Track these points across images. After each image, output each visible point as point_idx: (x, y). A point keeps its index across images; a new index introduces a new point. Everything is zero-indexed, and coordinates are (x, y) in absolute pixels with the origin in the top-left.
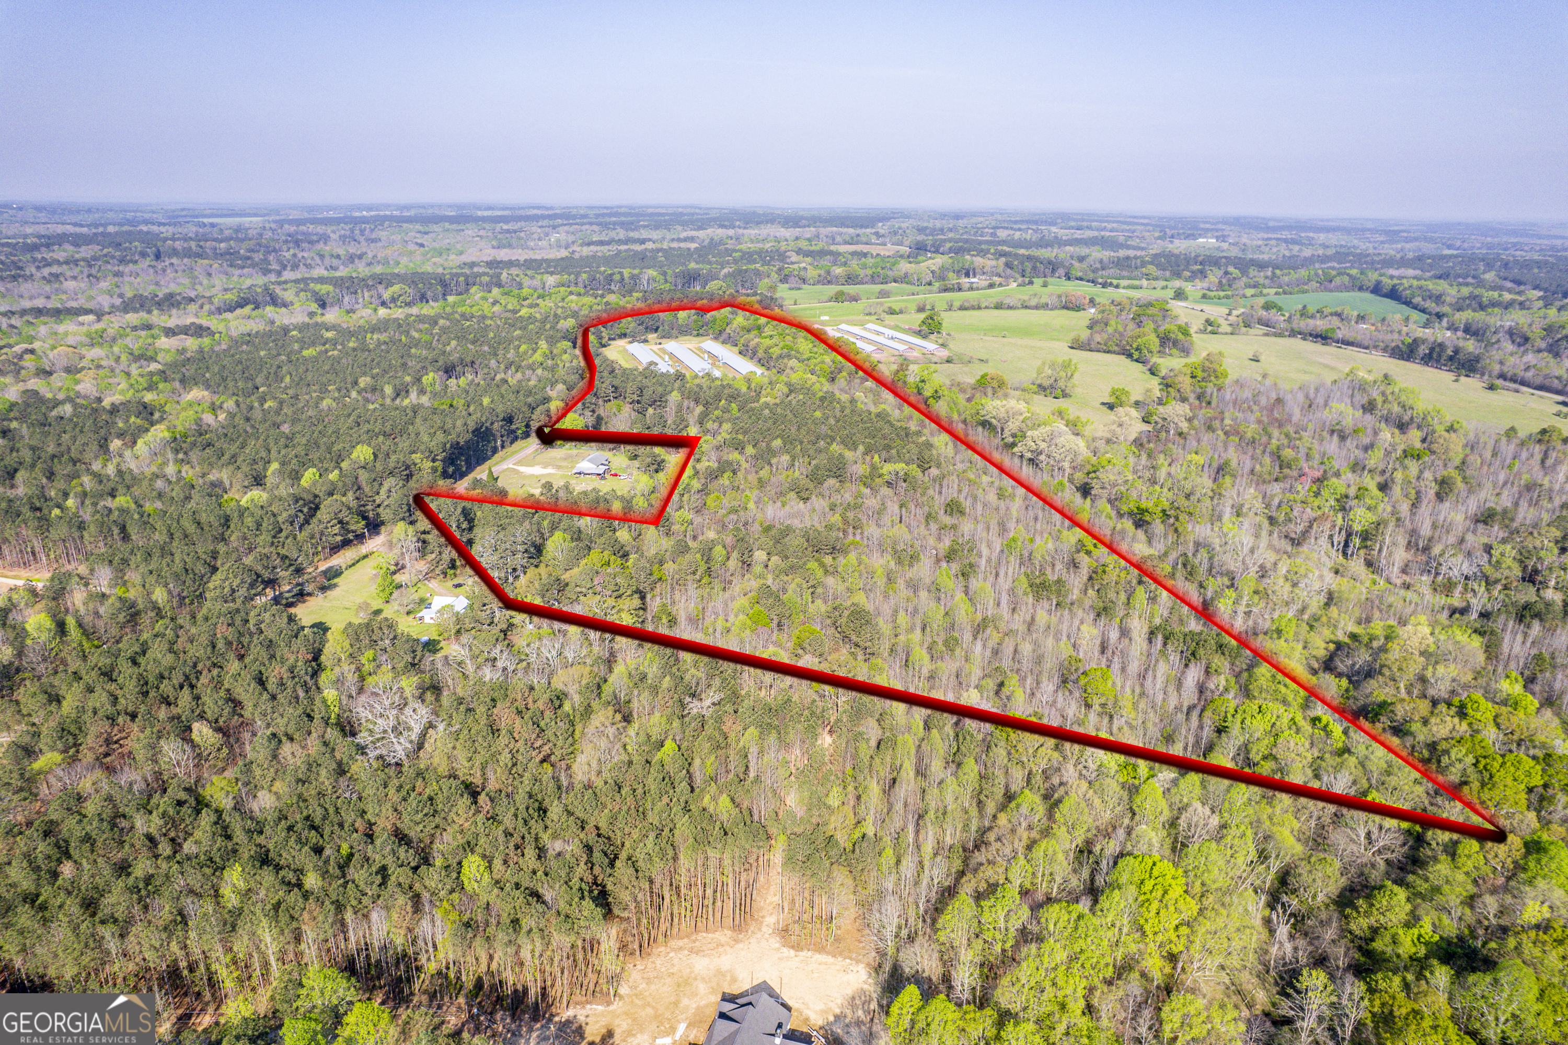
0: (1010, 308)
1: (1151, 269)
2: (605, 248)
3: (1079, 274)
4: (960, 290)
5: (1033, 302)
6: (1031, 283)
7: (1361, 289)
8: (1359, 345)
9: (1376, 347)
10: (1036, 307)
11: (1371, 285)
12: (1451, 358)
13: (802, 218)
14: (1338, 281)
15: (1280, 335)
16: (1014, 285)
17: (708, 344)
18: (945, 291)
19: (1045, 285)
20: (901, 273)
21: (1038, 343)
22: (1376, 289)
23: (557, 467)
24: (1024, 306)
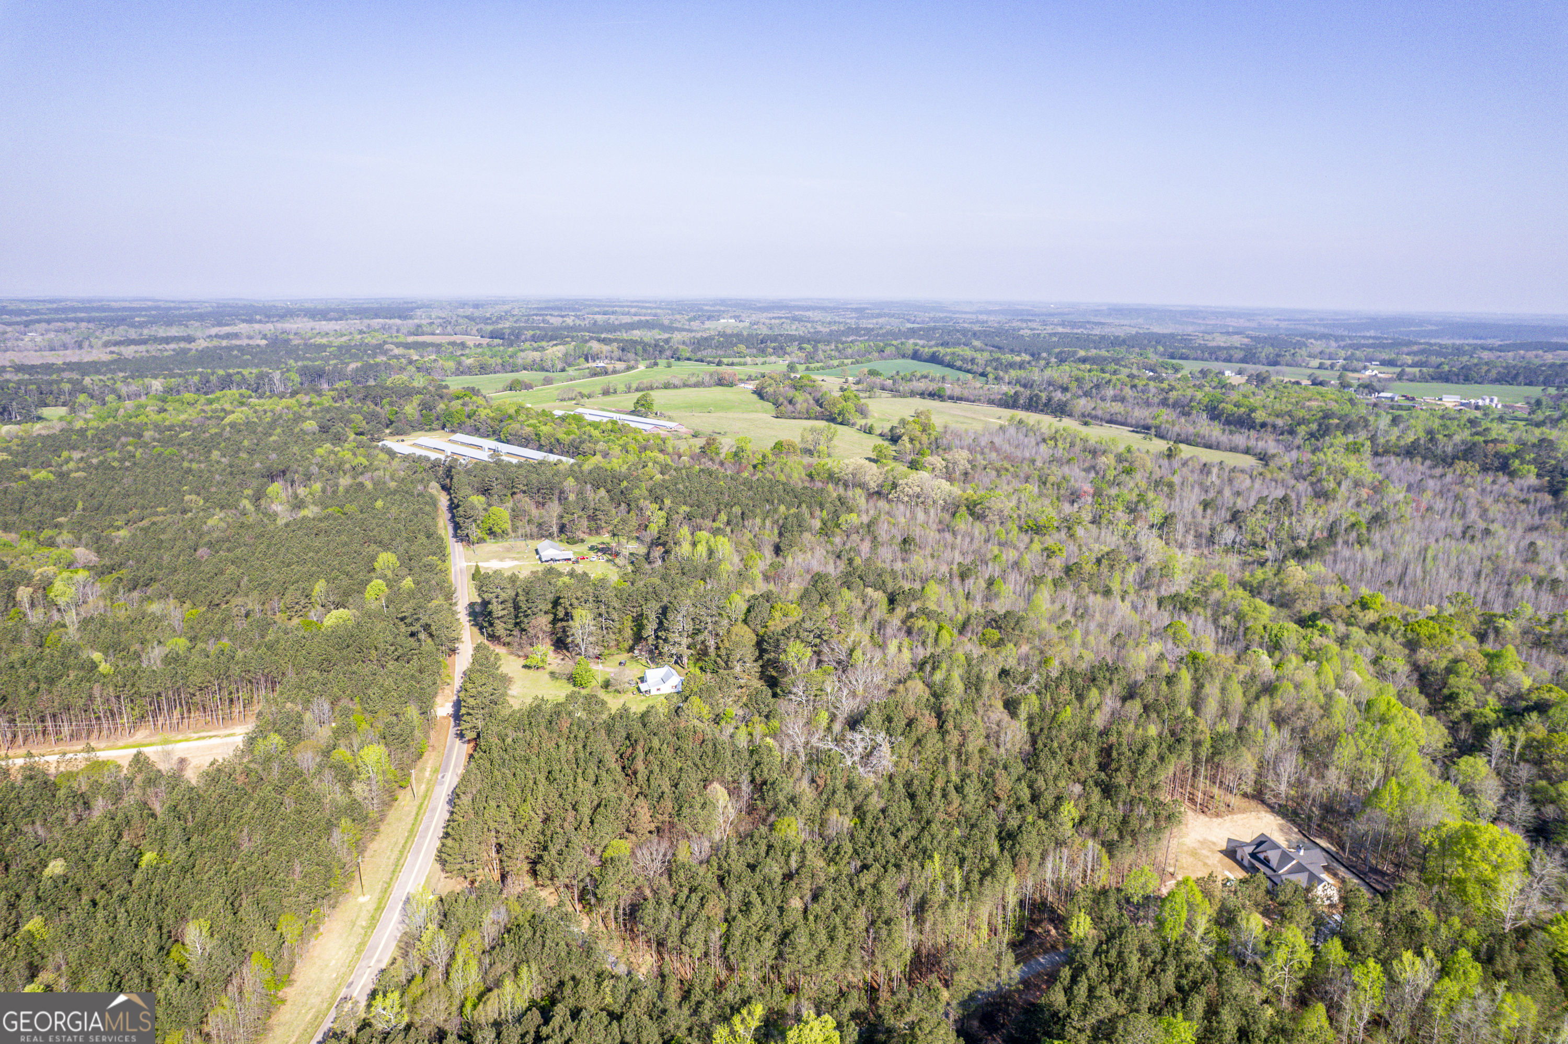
0: (675, 387)
1: (742, 347)
2: (142, 348)
3: (688, 355)
4: (606, 373)
5: (693, 380)
6: (656, 364)
7: (904, 356)
8: (967, 400)
9: (979, 400)
10: (696, 385)
11: (910, 352)
12: (1046, 405)
13: (332, 310)
14: (888, 350)
15: (904, 396)
16: (642, 367)
17: (459, 437)
18: (595, 375)
19: (669, 366)
20: (529, 361)
21: (746, 416)
22: (916, 356)
23: (514, 559)
24: (685, 385)
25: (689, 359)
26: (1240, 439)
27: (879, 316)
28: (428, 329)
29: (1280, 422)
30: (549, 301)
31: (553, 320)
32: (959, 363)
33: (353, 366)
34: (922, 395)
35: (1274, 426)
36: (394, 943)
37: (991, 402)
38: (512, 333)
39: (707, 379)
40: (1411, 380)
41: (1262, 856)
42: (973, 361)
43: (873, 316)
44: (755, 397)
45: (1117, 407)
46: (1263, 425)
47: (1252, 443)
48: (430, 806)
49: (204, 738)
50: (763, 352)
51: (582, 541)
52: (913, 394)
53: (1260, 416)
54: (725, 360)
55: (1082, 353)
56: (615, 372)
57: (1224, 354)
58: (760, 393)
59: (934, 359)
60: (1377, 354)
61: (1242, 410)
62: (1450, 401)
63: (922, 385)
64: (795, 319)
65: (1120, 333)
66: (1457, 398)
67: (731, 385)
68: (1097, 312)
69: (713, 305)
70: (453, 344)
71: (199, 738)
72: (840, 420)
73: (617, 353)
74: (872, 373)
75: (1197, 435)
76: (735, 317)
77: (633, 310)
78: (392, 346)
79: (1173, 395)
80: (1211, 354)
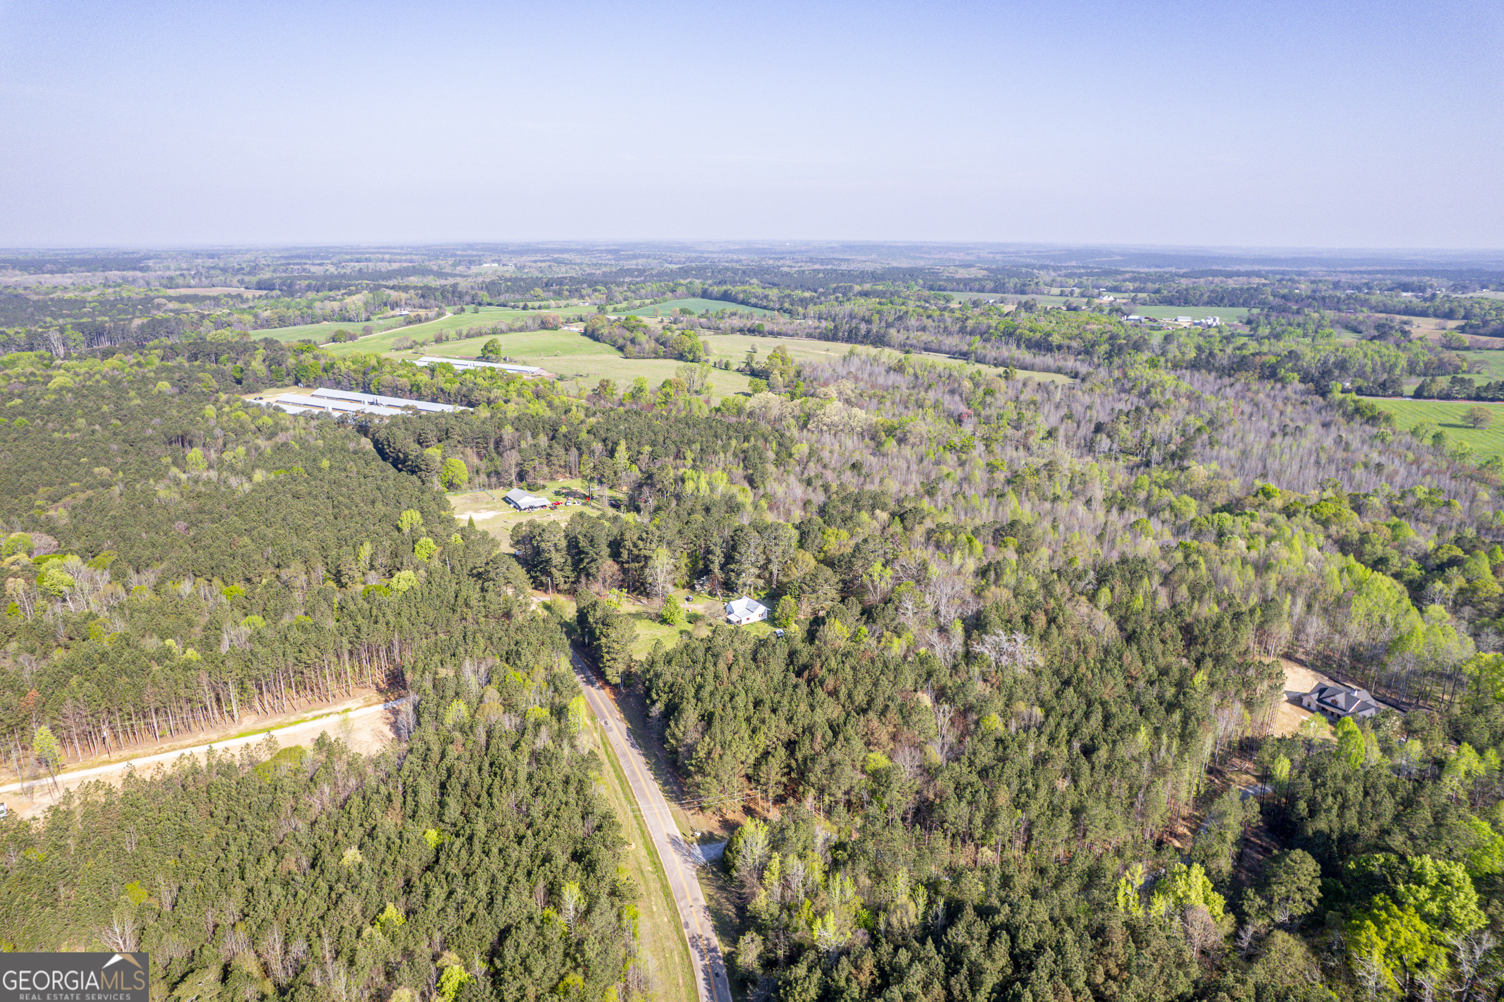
0: (507, 332)
1: (538, 291)
3: (487, 300)
6: (463, 310)
9: (798, 335)
11: (699, 291)
15: (727, 333)
16: (449, 314)
17: (322, 391)
18: (410, 323)
19: (476, 312)
20: (328, 311)
21: (593, 357)
22: (705, 295)
23: (488, 509)
24: (511, 330)
25: (490, 304)
26: (1048, 360)
27: (635, 257)
28: (180, 281)
29: (1074, 344)
30: (287, 250)
31: (313, 269)
32: (753, 300)
33: (137, 322)
34: (741, 331)
35: (1069, 348)
36: (696, 882)
37: (810, 336)
38: (283, 284)
39: (530, 322)
40: (1144, 304)
41: (1329, 700)
42: (766, 297)
43: (629, 258)
44: (586, 339)
45: (925, 337)
46: (1059, 347)
47: (1061, 363)
48: (618, 752)
49: (321, 716)
50: (559, 294)
51: (544, 487)
52: (733, 331)
53: (1056, 339)
54: (530, 304)
55: (857, 288)
56: (427, 319)
57: (977, 285)
58: (592, 334)
59: (726, 297)
60: (1101, 282)
61: (1038, 335)
62: (1184, 321)
63: (736, 322)
64: (559, 262)
65: (869, 267)
66: (1189, 319)
67: (555, 328)
68: (833, 250)
69: (464, 250)
70: (228, 295)
71: (315, 718)
72: (690, 357)
73: (417, 301)
74: (684, 312)
75: (1013, 359)
76: (499, 261)
77: (387, 257)
78: (164, 301)
79: (970, 323)
80: (965, 285)
